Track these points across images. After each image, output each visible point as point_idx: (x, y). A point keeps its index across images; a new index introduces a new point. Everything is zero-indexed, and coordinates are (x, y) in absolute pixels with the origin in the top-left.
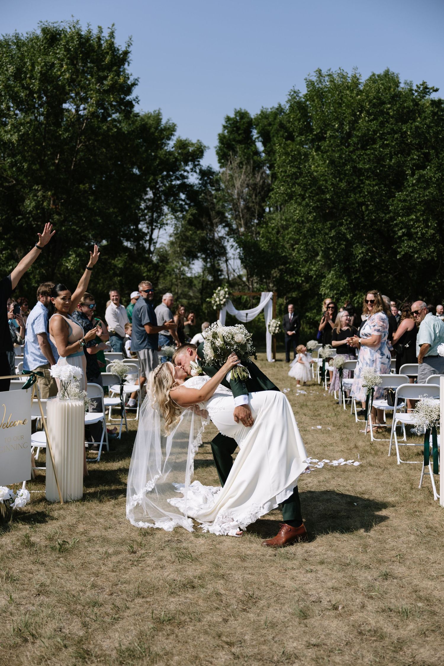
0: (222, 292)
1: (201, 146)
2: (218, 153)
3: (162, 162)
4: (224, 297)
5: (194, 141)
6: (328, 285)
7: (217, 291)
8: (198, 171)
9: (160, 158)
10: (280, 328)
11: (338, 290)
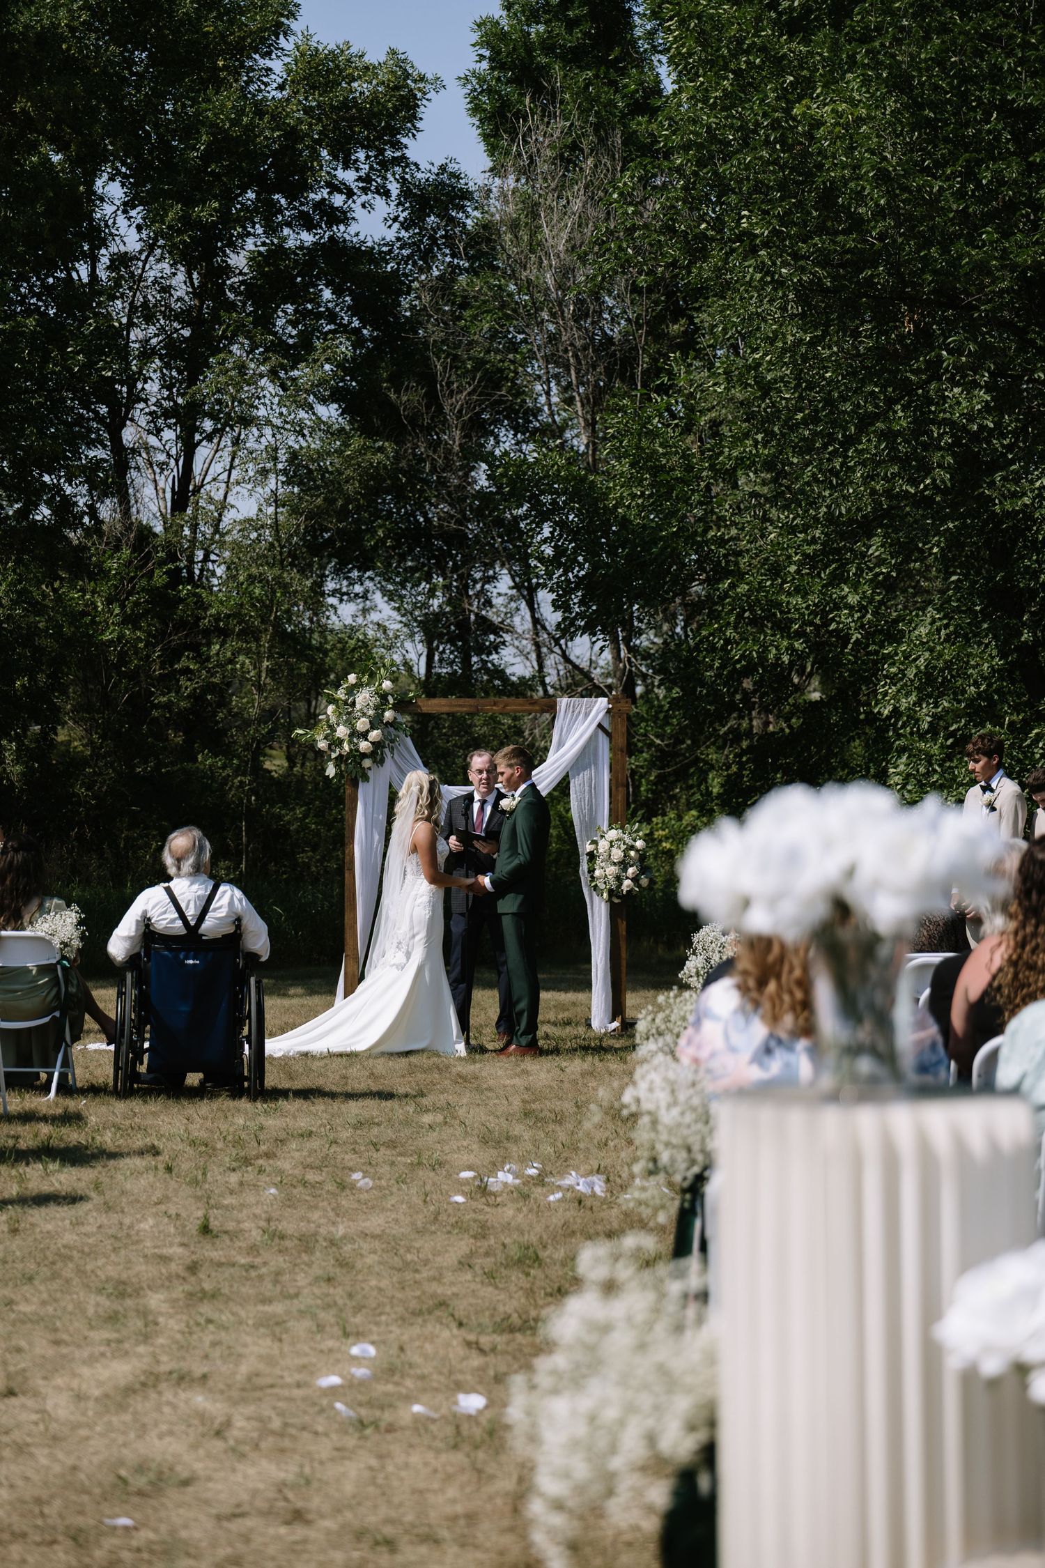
0: (364, 698)
1: (407, 76)
2: (476, 109)
3: (223, 145)
4: (376, 722)
5: (375, 56)
6: (910, 673)
7: (341, 694)
8: (394, 188)
9: (214, 127)
10: (644, 870)
11: (958, 693)
